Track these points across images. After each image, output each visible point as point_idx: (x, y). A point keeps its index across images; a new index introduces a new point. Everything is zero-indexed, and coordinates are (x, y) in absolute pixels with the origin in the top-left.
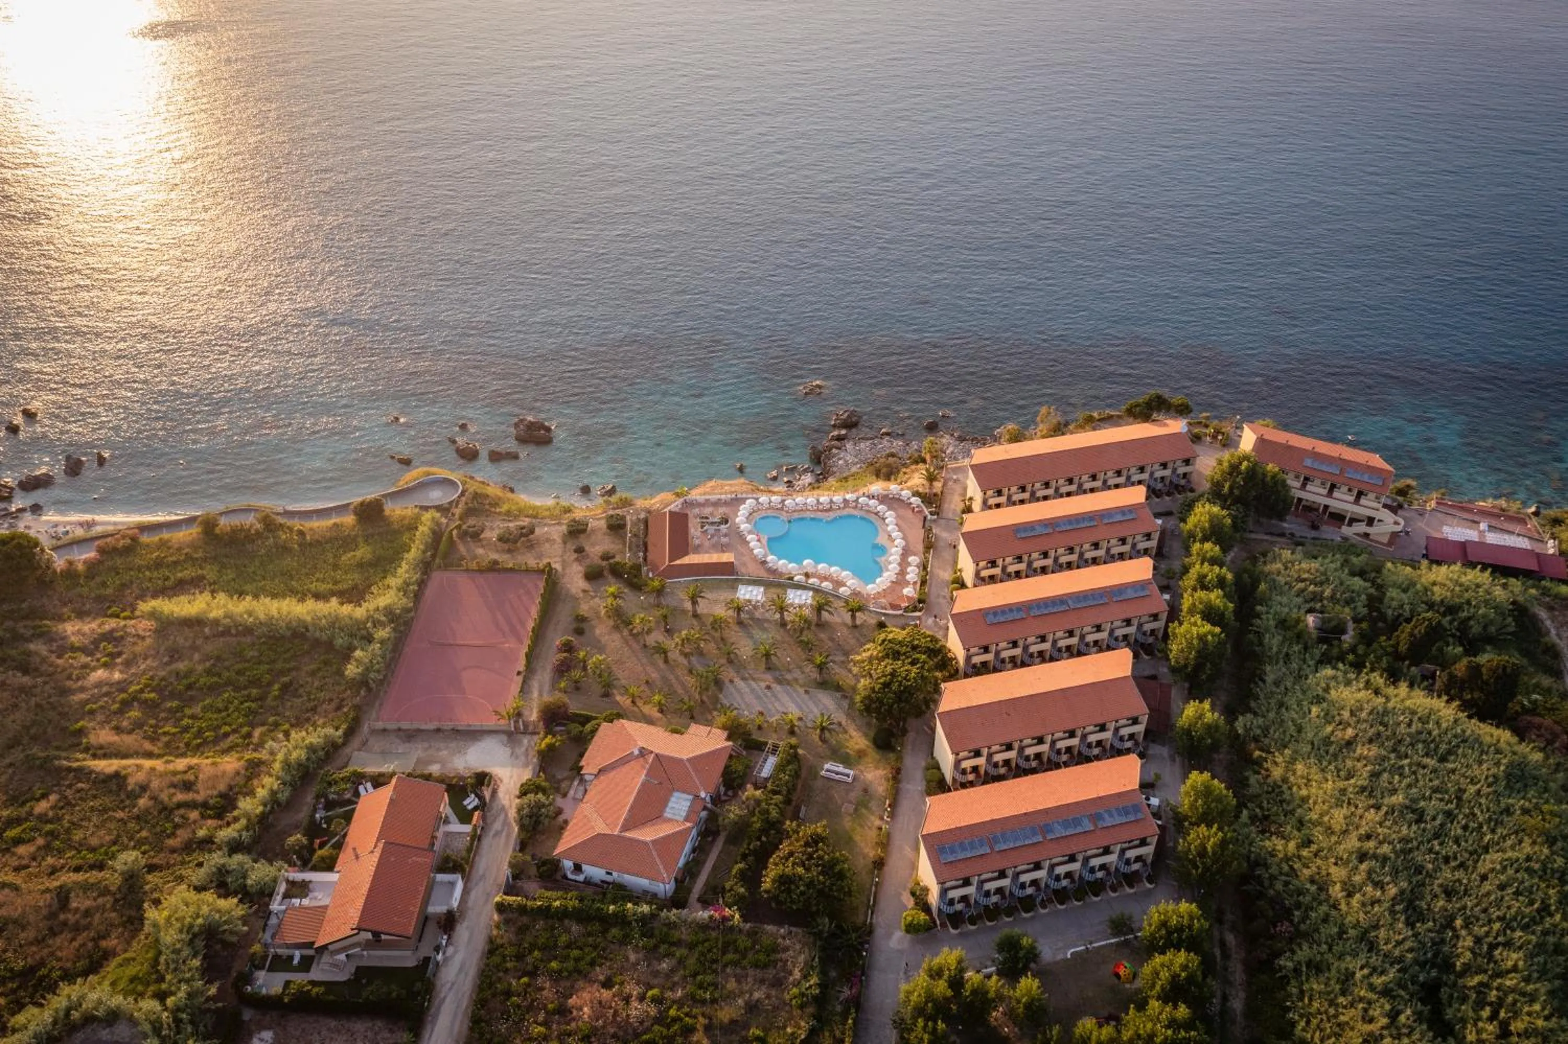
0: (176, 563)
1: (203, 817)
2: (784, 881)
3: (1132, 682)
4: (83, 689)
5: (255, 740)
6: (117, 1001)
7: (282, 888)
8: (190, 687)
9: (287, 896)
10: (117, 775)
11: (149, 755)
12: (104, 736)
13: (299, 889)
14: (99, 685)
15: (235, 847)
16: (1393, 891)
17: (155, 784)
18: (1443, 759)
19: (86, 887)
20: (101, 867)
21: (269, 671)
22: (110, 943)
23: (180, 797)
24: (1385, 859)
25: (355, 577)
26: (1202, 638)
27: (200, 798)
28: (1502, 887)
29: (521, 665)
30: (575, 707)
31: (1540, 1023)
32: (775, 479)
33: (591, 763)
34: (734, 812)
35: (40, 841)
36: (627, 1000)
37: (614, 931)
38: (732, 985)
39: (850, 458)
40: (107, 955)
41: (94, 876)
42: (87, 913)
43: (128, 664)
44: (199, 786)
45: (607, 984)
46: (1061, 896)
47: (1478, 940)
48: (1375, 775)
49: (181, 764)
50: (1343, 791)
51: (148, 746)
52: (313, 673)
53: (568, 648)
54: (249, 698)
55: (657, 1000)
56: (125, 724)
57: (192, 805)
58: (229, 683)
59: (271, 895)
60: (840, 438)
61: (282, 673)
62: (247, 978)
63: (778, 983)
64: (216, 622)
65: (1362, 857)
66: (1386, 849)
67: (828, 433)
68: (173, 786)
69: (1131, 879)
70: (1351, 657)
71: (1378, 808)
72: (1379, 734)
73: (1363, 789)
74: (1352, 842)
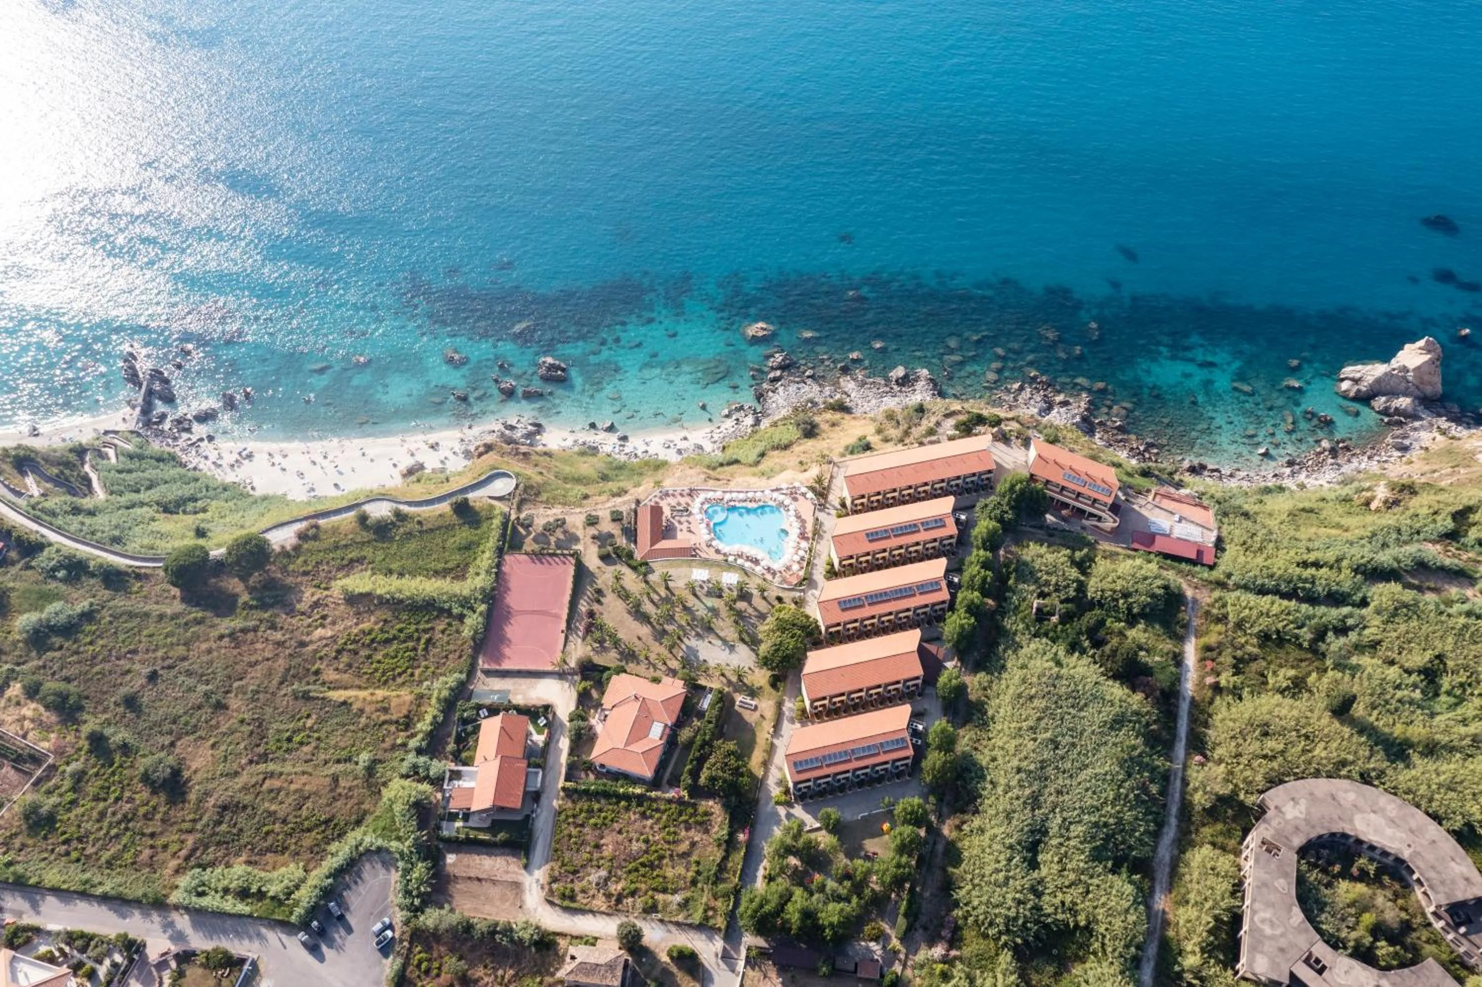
0: (346, 546)
1: (398, 730)
2: (712, 779)
3: (916, 655)
4: (311, 642)
5: (416, 678)
6: (380, 842)
7: (447, 775)
8: (373, 641)
9: (451, 780)
10: (344, 703)
11: (360, 688)
12: (330, 675)
13: (456, 775)
14: (321, 639)
15: (419, 751)
16: (1028, 792)
17: (368, 709)
18: (1081, 710)
19: (346, 773)
20: (348, 760)
21: (417, 630)
22: (365, 806)
23: (383, 718)
24: (1031, 772)
25: (457, 558)
26: (962, 626)
27: (394, 718)
28: (1087, 790)
29: (563, 626)
30: (598, 660)
31: (1082, 865)
32: (727, 416)
33: (608, 700)
34: (685, 734)
35: (313, 744)
36: (630, 841)
37: (623, 803)
38: (683, 833)
39: (781, 402)
40: (365, 813)
41: (349, 766)
42: (350, 789)
43: (334, 623)
44: (392, 710)
45: (620, 832)
46: (861, 784)
47: (1065, 820)
48: (1039, 719)
49: (380, 693)
50: (1020, 729)
51: (357, 682)
52: (443, 632)
53: (591, 614)
54: (407, 650)
55: (647, 841)
56: (341, 666)
57: (390, 722)
58: (395, 638)
59: (443, 779)
60: (775, 380)
61: (425, 631)
62: (439, 828)
63: (707, 831)
64: (380, 597)
65: (1019, 770)
66: (1032, 767)
67: (767, 373)
68: (377, 710)
69: (899, 775)
70: (1051, 634)
71: (1035, 740)
72: (1049, 693)
73: (1031, 728)
74: (1015, 763)
